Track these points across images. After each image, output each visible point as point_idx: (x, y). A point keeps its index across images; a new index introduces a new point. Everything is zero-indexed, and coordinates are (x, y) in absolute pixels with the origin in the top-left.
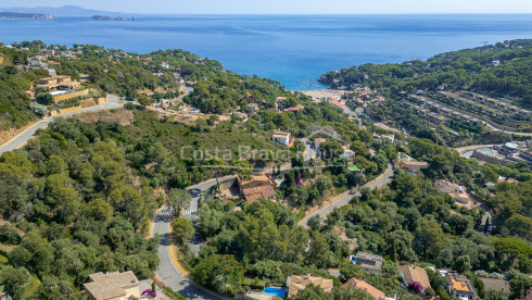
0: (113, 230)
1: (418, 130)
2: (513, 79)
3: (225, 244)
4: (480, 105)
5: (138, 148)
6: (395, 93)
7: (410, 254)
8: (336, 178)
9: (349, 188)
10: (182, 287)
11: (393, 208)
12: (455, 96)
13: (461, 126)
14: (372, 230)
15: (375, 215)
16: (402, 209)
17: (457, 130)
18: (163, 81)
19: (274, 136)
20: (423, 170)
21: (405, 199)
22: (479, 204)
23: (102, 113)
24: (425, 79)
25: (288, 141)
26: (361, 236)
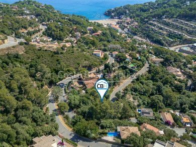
0: (34, 114)
1: (154, 39)
3: (85, 113)
4: (182, 25)
5: (31, 66)
6: (142, 20)
8: (125, 71)
10: (71, 137)
11: (151, 83)
12: (170, 21)
13: (174, 36)
14: (143, 95)
16: (155, 83)
17: (172, 39)
18: (31, 24)
19: (94, 53)
20: (162, 63)
21: (155, 78)
22: (186, 76)
23: (8, 49)
24: (156, 13)
25: (100, 55)
26: (139, 99)
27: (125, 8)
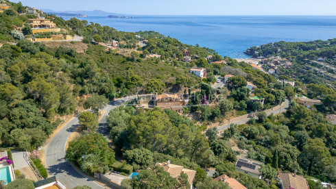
5: (81, 66)
6: (300, 60)
7: (294, 166)
8: (238, 103)
9: (249, 112)
14: (263, 145)
15: (268, 134)
16: (293, 132)
19: (192, 70)
20: (317, 106)
24: (325, 51)
25: (202, 74)
27: (277, 45)
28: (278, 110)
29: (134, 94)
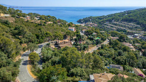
2: (133, 18)
4: (125, 25)
6: (100, 23)
11: (113, 50)
12: (117, 23)
13: (120, 30)
19: (69, 28)
20: (118, 40)
25: (74, 30)
26: (105, 60)
27: (89, 18)
28: (106, 43)
29: (45, 41)
